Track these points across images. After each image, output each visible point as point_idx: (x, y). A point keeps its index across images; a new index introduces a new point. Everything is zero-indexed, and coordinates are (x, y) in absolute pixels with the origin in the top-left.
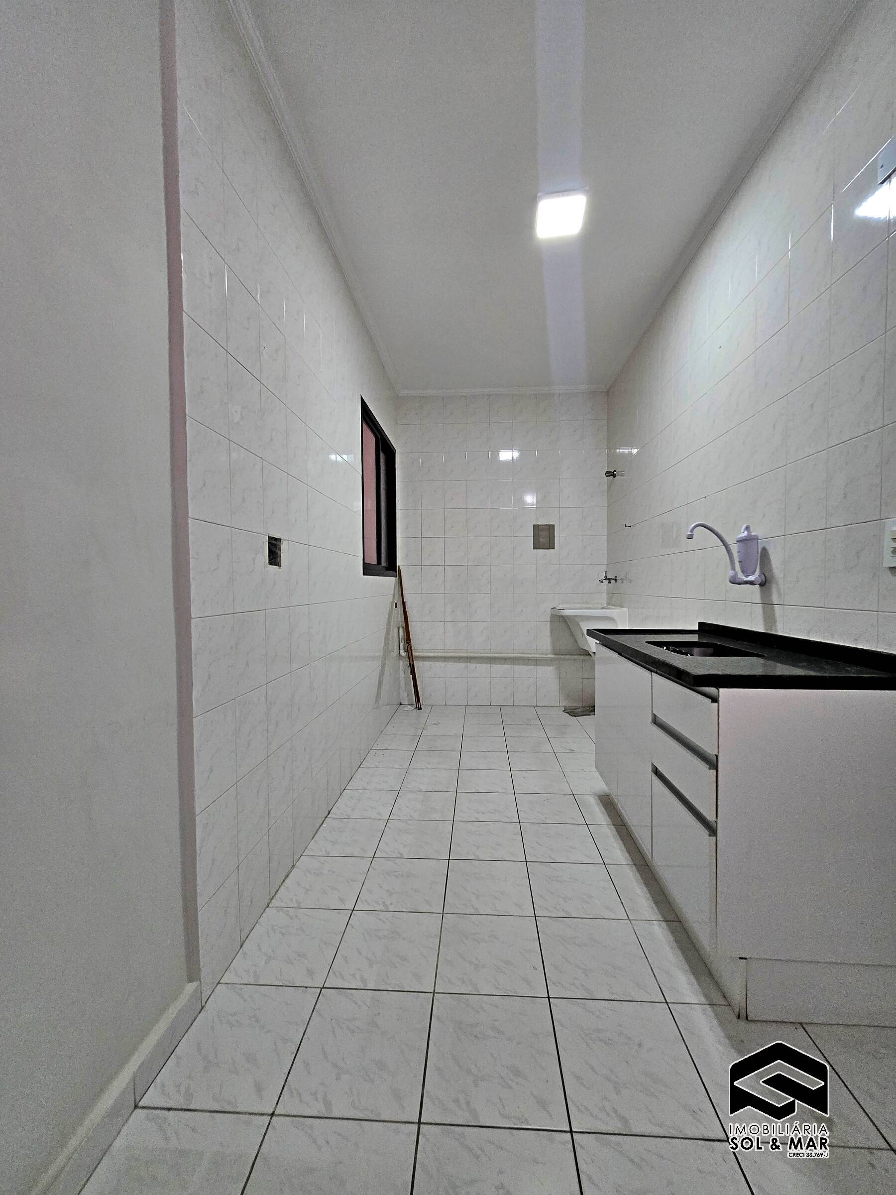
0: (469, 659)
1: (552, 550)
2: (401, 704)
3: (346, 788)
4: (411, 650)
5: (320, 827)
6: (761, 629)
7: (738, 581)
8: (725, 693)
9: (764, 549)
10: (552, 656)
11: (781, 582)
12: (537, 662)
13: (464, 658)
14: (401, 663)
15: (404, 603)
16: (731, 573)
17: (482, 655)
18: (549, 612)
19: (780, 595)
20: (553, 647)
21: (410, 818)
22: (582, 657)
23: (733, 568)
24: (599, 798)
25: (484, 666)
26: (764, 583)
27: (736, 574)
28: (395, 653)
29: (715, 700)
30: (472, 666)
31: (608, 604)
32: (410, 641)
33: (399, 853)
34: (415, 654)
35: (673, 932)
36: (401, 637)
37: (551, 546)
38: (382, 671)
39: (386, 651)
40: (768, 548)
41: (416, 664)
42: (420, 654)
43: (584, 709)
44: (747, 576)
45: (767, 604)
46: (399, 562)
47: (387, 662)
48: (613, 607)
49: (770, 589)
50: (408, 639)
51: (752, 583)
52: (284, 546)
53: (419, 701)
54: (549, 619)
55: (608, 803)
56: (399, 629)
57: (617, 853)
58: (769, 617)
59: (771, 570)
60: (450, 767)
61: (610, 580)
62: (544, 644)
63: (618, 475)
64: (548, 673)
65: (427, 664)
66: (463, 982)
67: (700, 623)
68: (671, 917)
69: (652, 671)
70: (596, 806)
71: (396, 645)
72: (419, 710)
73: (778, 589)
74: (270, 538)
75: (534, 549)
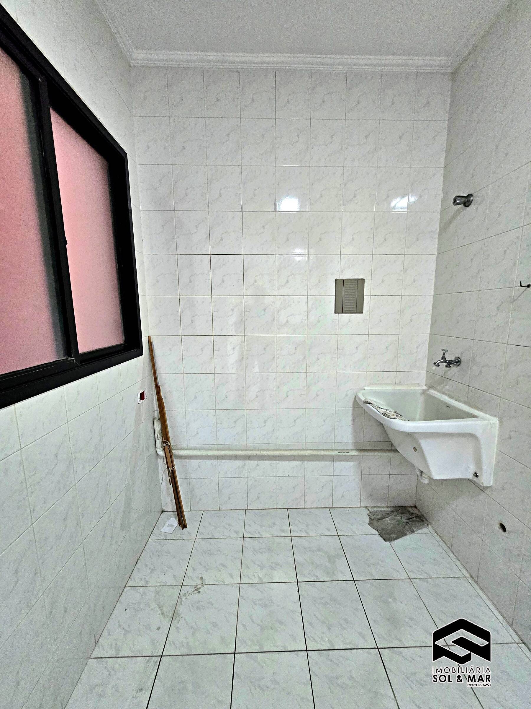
0: (248, 457)
1: (359, 315)
2: (162, 512)
4: (171, 448)
10: (355, 453)
12: (333, 458)
15: (158, 389)
17: (265, 452)
20: (355, 439)
22: (390, 452)
25: (268, 462)
30: (252, 461)
32: (168, 436)
34: (175, 452)
36: (156, 431)
37: (358, 309)
42: (181, 452)
54: (351, 405)
56: (153, 422)
61: (449, 362)
65: (191, 464)
72: (183, 527)
75: (335, 313)
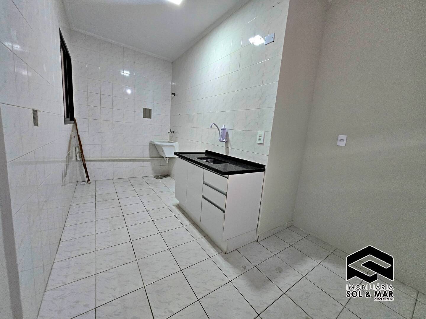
0: (114, 161)
1: (150, 119)
2: (78, 182)
3: (65, 226)
4: (84, 157)
5: (58, 247)
6: (225, 154)
7: (221, 141)
8: (230, 176)
9: (227, 132)
10: (150, 158)
11: (231, 142)
12: (143, 161)
13: (111, 160)
14: (77, 163)
15: (79, 136)
16: (219, 138)
17: (120, 159)
18: (149, 142)
19: (230, 145)
20: (150, 155)
21: (107, 231)
22: (160, 158)
23: (220, 137)
24: (176, 206)
25: (121, 163)
26: (227, 142)
27: (221, 139)
28: (74, 158)
29: (228, 178)
30: (115, 163)
31: (170, 140)
32: (83, 153)
33: (108, 245)
34: (85, 159)
35: (206, 239)
36: (77, 152)
37: (150, 117)
38: (66, 167)
39: (69, 158)
40: (228, 132)
41: (87, 164)
42: (89, 159)
43: (161, 176)
44: (223, 140)
45: (227, 147)
46: (75, 116)
47: (70, 163)
48: (172, 142)
49: (228, 143)
50: (82, 153)
51: (224, 142)
52: (39, 113)
53: (89, 179)
54: (148, 145)
55: (179, 207)
56: (76, 148)
57: (187, 222)
58: (227, 151)
59: (229, 138)
60: (116, 206)
61: (172, 132)
62: (146, 154)
63: (176, 95)
64: (148, 164)
65: (92, 163)
66: (154, 279)
67: (206, 150)
68: (205, 235)
69: (204, 169)
70: (176, 209)
71: (74, 155)
72: (89, 183)
73: (230, 144)
74: (34, 110)
75: (143, 117)
